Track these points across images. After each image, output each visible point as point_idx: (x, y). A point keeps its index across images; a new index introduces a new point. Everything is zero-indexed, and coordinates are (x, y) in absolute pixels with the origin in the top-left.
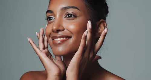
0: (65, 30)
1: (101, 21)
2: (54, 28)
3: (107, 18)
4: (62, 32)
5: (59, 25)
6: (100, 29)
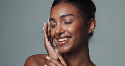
0: (66, 32)
1: (91, 20)
2: (57, 32)
3: (95, 14)
4: (64, 34)
6: (92, 26)
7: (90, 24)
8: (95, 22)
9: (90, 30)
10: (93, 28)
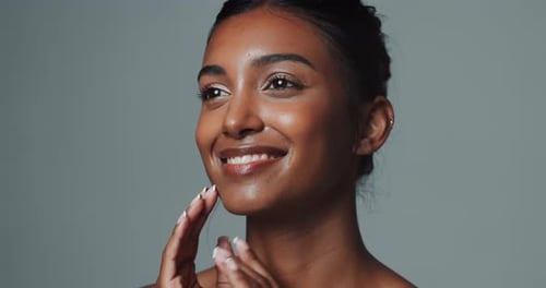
2: (232, 122)
5: (248, 113)
6: (374, 128)
7: (370, 118)
8: (390, 114)
9: (366, 140)
10: (380, 139)
